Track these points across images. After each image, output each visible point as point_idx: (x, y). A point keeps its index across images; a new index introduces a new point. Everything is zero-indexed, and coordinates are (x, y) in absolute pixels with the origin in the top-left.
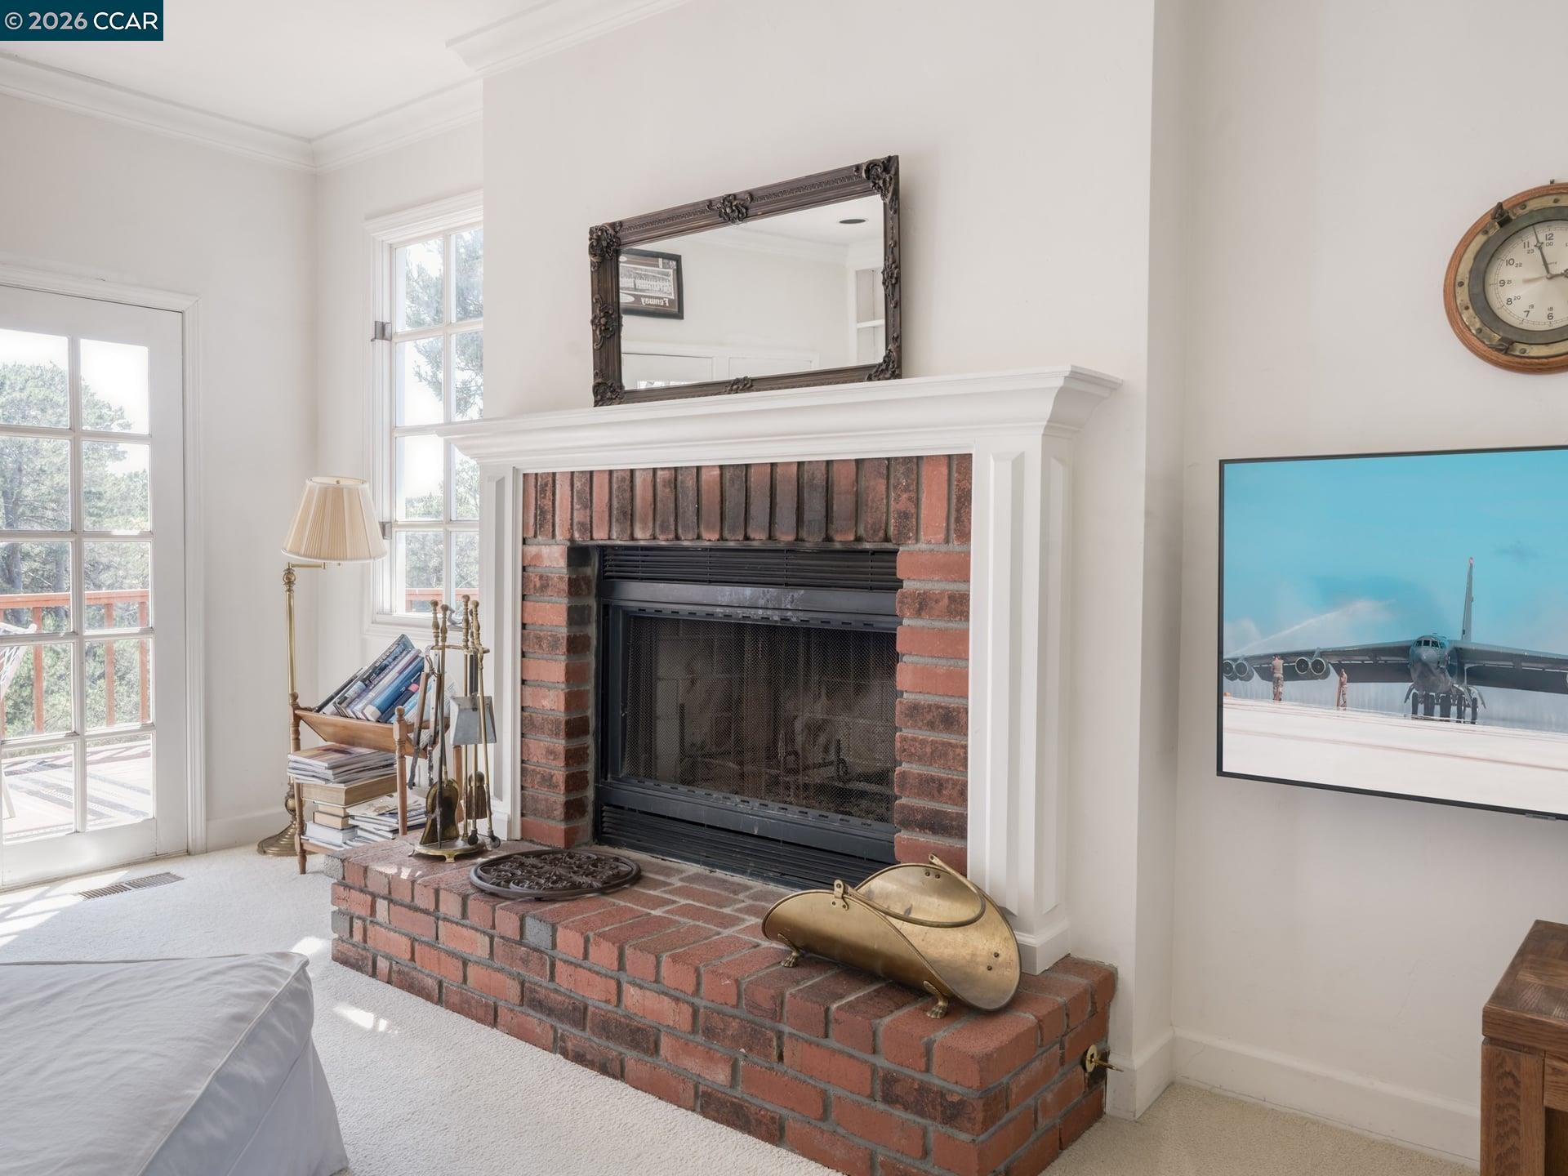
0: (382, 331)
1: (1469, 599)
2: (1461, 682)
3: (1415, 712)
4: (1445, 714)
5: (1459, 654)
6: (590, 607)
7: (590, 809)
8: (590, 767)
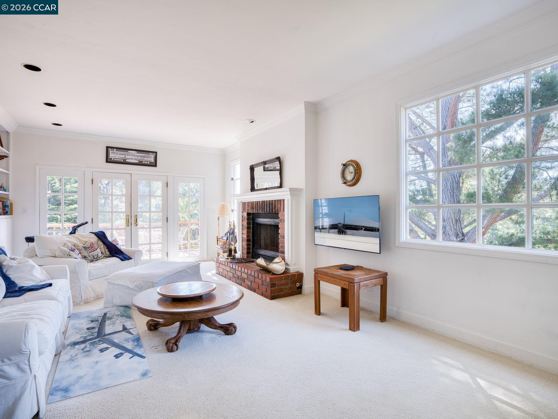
0: (232, 179)
1: (344, 217)
2: (344, 229)
3: (338, 234)
4: (342, 234)
5: (344, 225)
6: (251, 222)
7: (251, 253)
8: (251, 247)
